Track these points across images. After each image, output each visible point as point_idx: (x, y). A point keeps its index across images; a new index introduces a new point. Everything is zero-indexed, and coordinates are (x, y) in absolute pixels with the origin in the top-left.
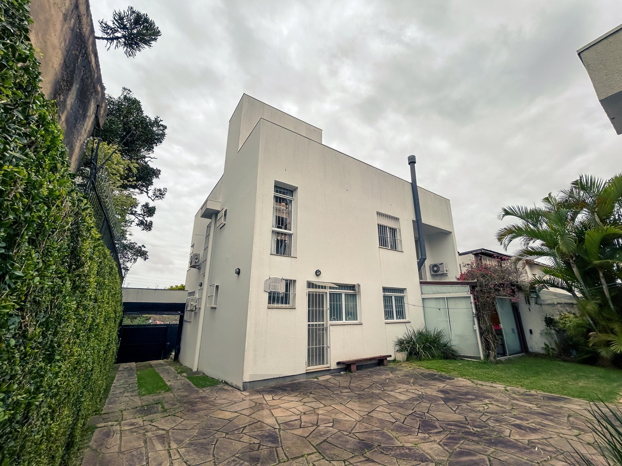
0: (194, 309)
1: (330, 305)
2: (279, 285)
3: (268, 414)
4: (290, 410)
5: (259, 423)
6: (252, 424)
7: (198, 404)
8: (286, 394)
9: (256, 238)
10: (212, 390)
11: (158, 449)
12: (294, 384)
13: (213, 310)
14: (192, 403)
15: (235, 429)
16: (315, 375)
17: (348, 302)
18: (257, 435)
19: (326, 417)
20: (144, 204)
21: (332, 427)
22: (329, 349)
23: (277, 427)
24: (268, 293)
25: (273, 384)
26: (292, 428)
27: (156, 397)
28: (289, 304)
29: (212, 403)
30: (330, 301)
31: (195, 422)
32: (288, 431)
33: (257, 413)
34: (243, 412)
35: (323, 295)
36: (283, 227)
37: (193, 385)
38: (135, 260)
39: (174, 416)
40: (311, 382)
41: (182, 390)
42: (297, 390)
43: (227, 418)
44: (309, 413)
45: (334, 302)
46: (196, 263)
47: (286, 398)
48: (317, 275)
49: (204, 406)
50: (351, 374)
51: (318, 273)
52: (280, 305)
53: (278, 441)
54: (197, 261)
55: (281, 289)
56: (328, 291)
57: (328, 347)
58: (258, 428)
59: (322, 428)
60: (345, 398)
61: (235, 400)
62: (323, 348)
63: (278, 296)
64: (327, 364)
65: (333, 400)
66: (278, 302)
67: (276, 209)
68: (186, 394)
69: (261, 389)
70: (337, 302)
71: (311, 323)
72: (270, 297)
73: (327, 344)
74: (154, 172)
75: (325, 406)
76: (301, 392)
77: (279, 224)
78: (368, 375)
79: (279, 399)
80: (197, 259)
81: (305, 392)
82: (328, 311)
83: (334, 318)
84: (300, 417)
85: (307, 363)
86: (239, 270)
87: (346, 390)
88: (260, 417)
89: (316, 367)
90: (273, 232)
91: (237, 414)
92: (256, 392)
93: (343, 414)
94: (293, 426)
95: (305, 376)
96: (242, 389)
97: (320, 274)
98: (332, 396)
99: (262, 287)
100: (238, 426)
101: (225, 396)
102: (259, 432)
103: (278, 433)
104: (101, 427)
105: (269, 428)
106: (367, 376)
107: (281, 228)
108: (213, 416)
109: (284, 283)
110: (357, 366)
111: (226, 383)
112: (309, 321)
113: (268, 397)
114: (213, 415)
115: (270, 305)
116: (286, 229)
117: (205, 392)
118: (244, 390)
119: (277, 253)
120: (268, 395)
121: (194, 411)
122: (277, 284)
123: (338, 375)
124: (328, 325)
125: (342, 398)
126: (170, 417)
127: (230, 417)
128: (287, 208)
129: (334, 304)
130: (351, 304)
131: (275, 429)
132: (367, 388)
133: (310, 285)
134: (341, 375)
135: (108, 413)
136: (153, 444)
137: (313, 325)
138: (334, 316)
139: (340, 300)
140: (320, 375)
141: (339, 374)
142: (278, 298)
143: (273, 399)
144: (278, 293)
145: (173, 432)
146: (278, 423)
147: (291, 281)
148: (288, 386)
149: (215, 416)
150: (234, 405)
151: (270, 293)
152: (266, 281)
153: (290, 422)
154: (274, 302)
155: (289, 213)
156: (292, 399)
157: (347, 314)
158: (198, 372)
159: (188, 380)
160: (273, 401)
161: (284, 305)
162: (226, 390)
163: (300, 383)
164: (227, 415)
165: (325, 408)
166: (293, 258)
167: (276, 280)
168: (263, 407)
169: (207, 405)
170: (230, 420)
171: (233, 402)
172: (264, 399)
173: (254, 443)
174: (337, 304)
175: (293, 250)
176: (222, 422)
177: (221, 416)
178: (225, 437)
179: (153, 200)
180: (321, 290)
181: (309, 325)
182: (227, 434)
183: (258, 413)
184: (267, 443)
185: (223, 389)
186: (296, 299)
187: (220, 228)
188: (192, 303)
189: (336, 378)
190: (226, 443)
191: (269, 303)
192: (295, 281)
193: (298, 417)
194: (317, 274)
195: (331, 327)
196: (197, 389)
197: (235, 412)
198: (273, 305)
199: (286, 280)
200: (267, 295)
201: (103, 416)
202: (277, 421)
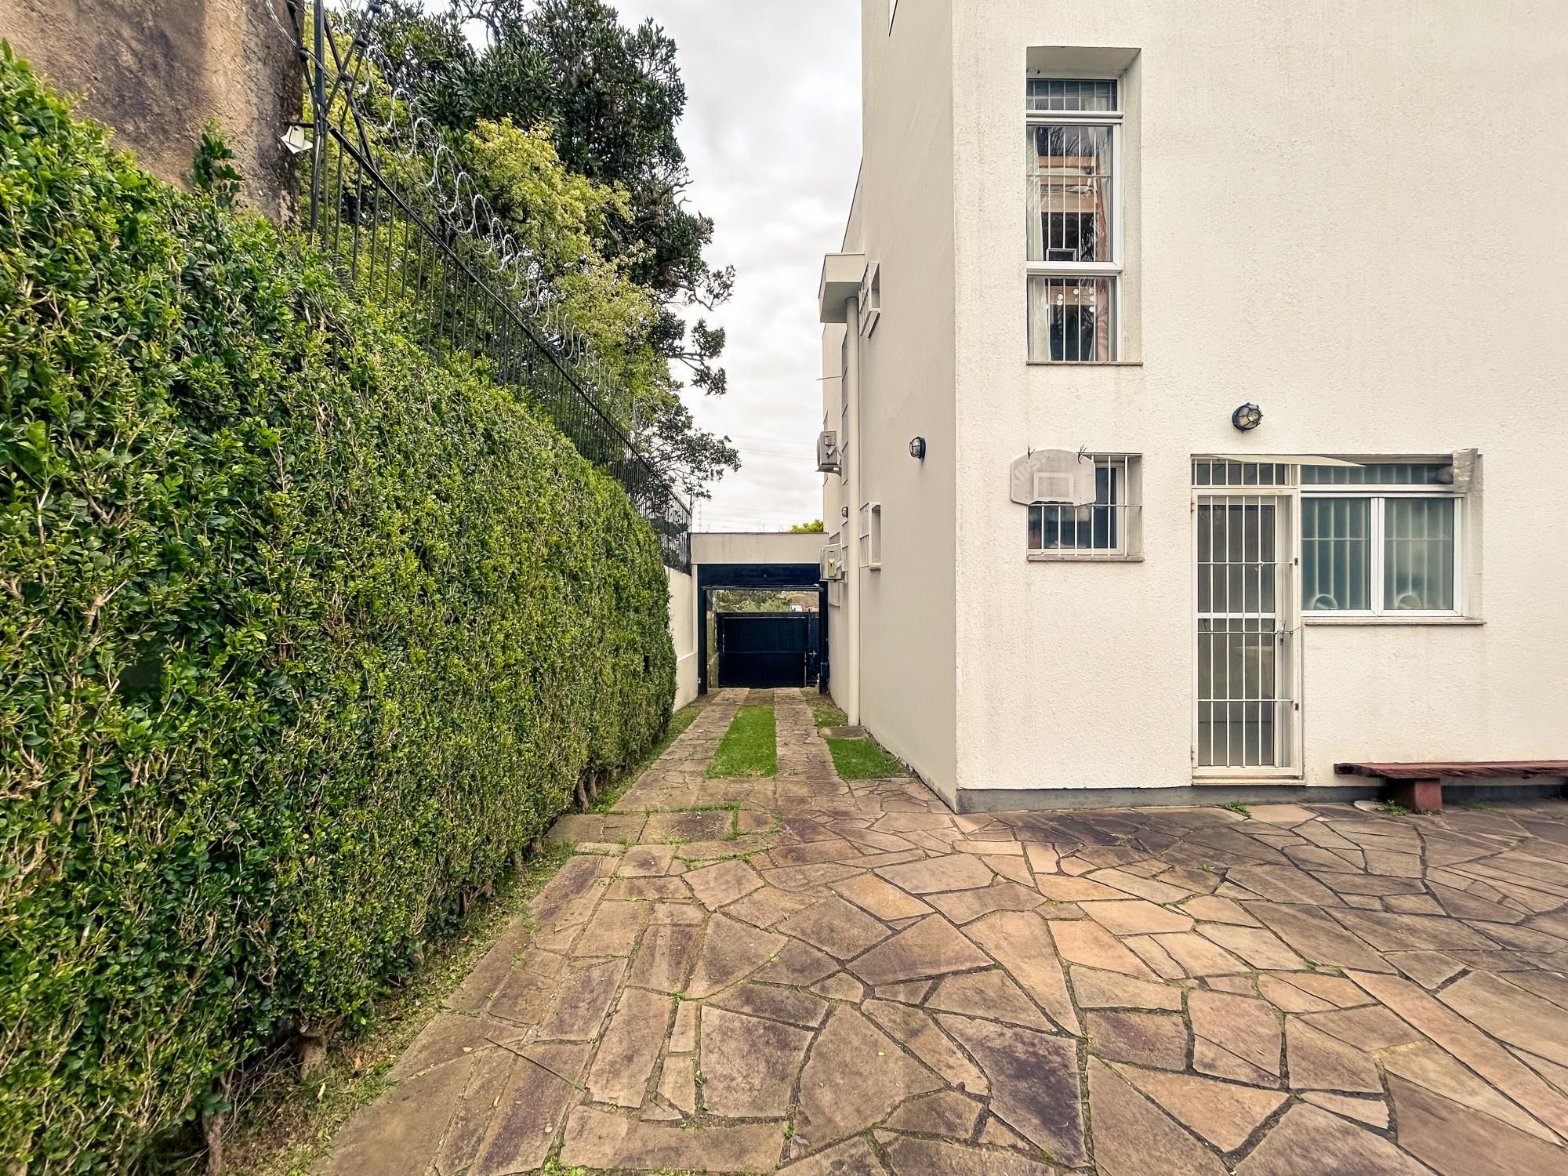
0: (839, 577)
1: (1307, 548)
2: (1070, 476)
3: (1036, 938)
4: (1130, 941)
5: (995, 976)
6: (969, 971)
7: (819, 833)
8: (1112, 859)
9: (967, 310)
10: (872, 792)
11: (654, 983)
12: (1143, 819)
13: (875, 573)
14: (806, 828)
15: (902, 977)
16: (1232, 798)
17: (1401, 532)
18: (981, 1044)
19: (1332, 1045)
20: (696, 324)
21: (1390, 1133)
22: (1296, 715)
23: (1072, 1024)
24: (1025, 510)
25: (1062, 807)
26: (1144, 1056)
27: (735, 788)
28: (1113, 546)
29: (858, 843)
30: (1307, 531)
31: (788, 903)
32: (1129, 1072)
33: (992, 920)
34: (945, 904)
35: (1269, 510)
36: (1080, 251)
37: (833, 766)
38: (720, 473)
39: (746, 862)
40: (1217, 824)
41: (802, 777)
42: (1158, 847)
43: (888, 914)
44: (1223, 984)
45: (1324, 532)
46: (829, 456)
47: (1109, 875)
48: (1243, 429)
49: (831, 845)
50: (1412, 818)
51: (1245, 420)
52: (1076, 552)
53: (1073, 1119)
54: (830, 452)
55: (1081, 492)
56: (1296, 490)
57: (1291, 706)
58: (989, 1004)
59: (1321, 1120)
60: (1427, 948)
61: (928, 844)
62: (1269, 709)
63: (1068, 518)
64: (1286, 763)
65: (1349, 941)
66: (1068, 541)
67: (1044, 186)
68: (804, 791)
69: (1019, 817)
70: (1340, 532)
71: (1212, 616)
72: (1034, 526)
73: (1286, 693)
74: (696, 229)
75: (1312, 968)
76: (1177, 860)
77: (1057, 243)
78: (1523, 840)
79: (1081, 876)
80: (829, 446)
81: (1194, 867)
82: (1297, 572)
83: (1320, 600)
84: (1184, 999)
85: (1196, 756)
86: (922, 442)
87: (1410, 902)
88: (1004, 944)
89: (1236, 770)
90: (1032, 278)
91: (920, 908)
92: (1000, 826)
93: (1445, 1060)
94: (1150, 1045)
95: (1187, 796)
96: (955, 807)
97: (1257, 422)
98: (1338, 915)
99: (1002, 487)
100: (913, 966)
101: (901, 822)
102: (992, 1029)
103: (1075, 1069)
104: (583, 854)
105: (1034, 1018)
106: (1514, 843)
107: (1068, 257)
108: (846, 893)
109: (1090, 467)
110: (1443, 788)
111: (915, 775)
112: (1203, 606)
113: (1044, 860)
114: (849, 888)
115: (1037, 551)
116: (1088, 255)
117: (853, 795)
118: (964, 810)
119: (1056, 354)
120: (1041, 850)
121: (801, 858)
122: (1061, 475)
123: (1346, 813)
124: (1296, 624)
125: (1404, 945)
126: (734, 862)
127: (895, 915)
128: (1089, 170)
129: (1324, 546)
130: (1417, 542)
131: (1062, 1032)
132: (1548, 913)
133: (1206, 469)
134: (1359, 817)
135: (622, 813)
136: (653, 955)
137: (1220, 623)
138: (1324, 588)
139: (1360, 526)
140: (1252, 799)
141: (1349, 808)
142: (1068, 526)
143: (1060, 872)
144: (1067, 508)
145: (718, 925)
146: (1075, 1003)
147: (1119, 459)
148: (1121, 821)
149: (854, 898)
150: (919, 865)
151: (1034, 509)
152: (1017, 465)
153: (1135, 1019)
154: (1050, 541)
155: (1103, 191)
156: (1140, 888)
157: (1397, 584)
158: (858, 729)
159: (826, 748)
160: (1061, 879)
161: (1093, 552)
162: (910, 800)
163: (1167, 820)
164: (891, 902)
165: (1314, 982)
166: (1124, 370)
167: (1054, 460)
168: (1017, 896)
169: (841, 844)
170: (894, 928)
171: (920, 852)
172: (1027, 861)
173: (962, 1087)
174: (1340, 546)
175: (1126, 340)
176: (866, 928)
177: (869, 902)
178: (856, 1006)
179: (710, 309)
180: (1259, 489)
181: (1204, 623)
182: (869, 992)
183: (994, 920)
184: (1022, 1112)
185: (904, 793)
186: (1145, 528)
187: (870, 336)
188: (831, 561)
189: (1337, 827)
190: (856, 1042)
191: (1034, 544)
192: (1135, 459)
193: (1169, 998)
194: (1243, 421)
195: (1310, 633)
196: (836, 779)
197: (919, 896)
198: (1049, 552)
199: (1099, 459)
200: (1022, 517)
201: (611, 819)
202: (1071, 989)
